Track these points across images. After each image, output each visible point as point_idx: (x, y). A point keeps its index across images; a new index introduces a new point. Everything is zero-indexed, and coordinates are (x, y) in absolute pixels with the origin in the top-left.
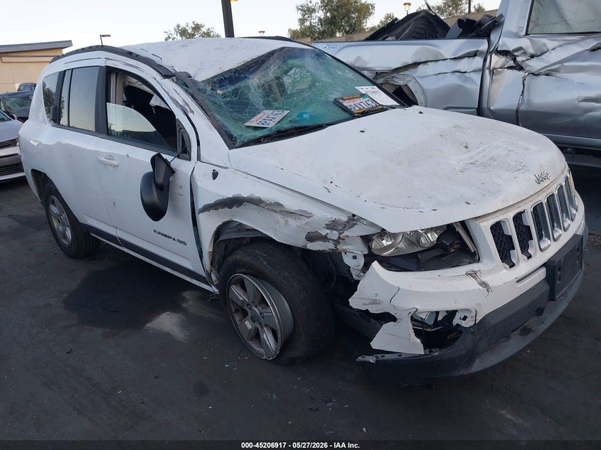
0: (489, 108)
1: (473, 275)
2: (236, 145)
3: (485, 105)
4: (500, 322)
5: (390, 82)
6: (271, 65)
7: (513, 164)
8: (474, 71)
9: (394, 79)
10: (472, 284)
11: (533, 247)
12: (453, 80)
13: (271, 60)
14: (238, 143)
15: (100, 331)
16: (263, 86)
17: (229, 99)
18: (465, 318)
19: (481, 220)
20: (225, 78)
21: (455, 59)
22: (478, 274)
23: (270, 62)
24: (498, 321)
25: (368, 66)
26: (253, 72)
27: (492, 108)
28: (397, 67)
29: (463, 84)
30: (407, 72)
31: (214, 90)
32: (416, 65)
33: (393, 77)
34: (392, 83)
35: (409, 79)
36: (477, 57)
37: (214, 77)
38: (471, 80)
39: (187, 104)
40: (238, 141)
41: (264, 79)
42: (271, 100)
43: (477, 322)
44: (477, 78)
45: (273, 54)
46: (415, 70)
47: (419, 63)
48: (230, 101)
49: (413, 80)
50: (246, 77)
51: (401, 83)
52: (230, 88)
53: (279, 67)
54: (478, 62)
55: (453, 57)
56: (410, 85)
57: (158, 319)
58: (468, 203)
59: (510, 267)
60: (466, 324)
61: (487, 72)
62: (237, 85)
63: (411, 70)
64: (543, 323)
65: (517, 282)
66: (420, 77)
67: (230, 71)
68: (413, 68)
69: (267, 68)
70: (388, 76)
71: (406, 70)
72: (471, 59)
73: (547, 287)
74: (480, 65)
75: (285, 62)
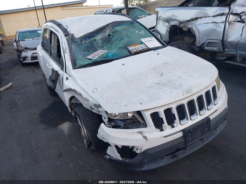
0: (227, 41)
1: (141, 133)
2: (76, 68)
3: (225, 39)
4: (153, 153)
5: (186, 26)
6: (107, 30)
7: (177, 84)
8: (221, 23)
9: (188, 25)
10: (140, 137)
11: (176, 123)
12: (212, 26)
13: (107, 28)
14: (77, 67)
15: (44, 126)
16: (102, 39)
17: (86, 45)
18: (137, 149)
19: (146, 111)
20: (87, 36)
21: (213, 16)
22: (143, 133)
23: (107, 29)
24: (152, 152)
25: (177, 19)
26: (99, 33)
27: (228, 40)
28: (189, 19)
29: (216, 29)
30: (193, 22)
31: (82, 41)
32: (196, 19)
33: (187, 24)
34: (187, 26)
35: (194, 25)
36: (223, 16)
37: (83, 36)
38: (220, 27)
39: (66, 49)
40: (78, 66)
41: (103, 36)
42: (104, 45)
43: (142, 152)
44: (223, 25)
45: (109, 25)
46: (196, 21)
47: (198, 18)
48: (87, 46)
49: (195, 26)
50: (95, 36)
51: (190, 27)
52: (88, 40)
53: (111, 31)
54: (223, 18)
55: (212, 16)
56: (194, 28)
57: (63, 124)
58: (141, 104)
59: (161, 131)
60: (138, 152)
61: (227, 23)
62: (91, 39)
63: (195, 21)
64: (184, 154)
65: (164, 137)
66: (198, 25)
67: (89, 33)
68: (196, 20)
69: (105, 31)
70: (185, 24)
71: (193, 21)
72: (221, 16)
73: (183, 140)
74: (225, 20)
75: (113, 28)
